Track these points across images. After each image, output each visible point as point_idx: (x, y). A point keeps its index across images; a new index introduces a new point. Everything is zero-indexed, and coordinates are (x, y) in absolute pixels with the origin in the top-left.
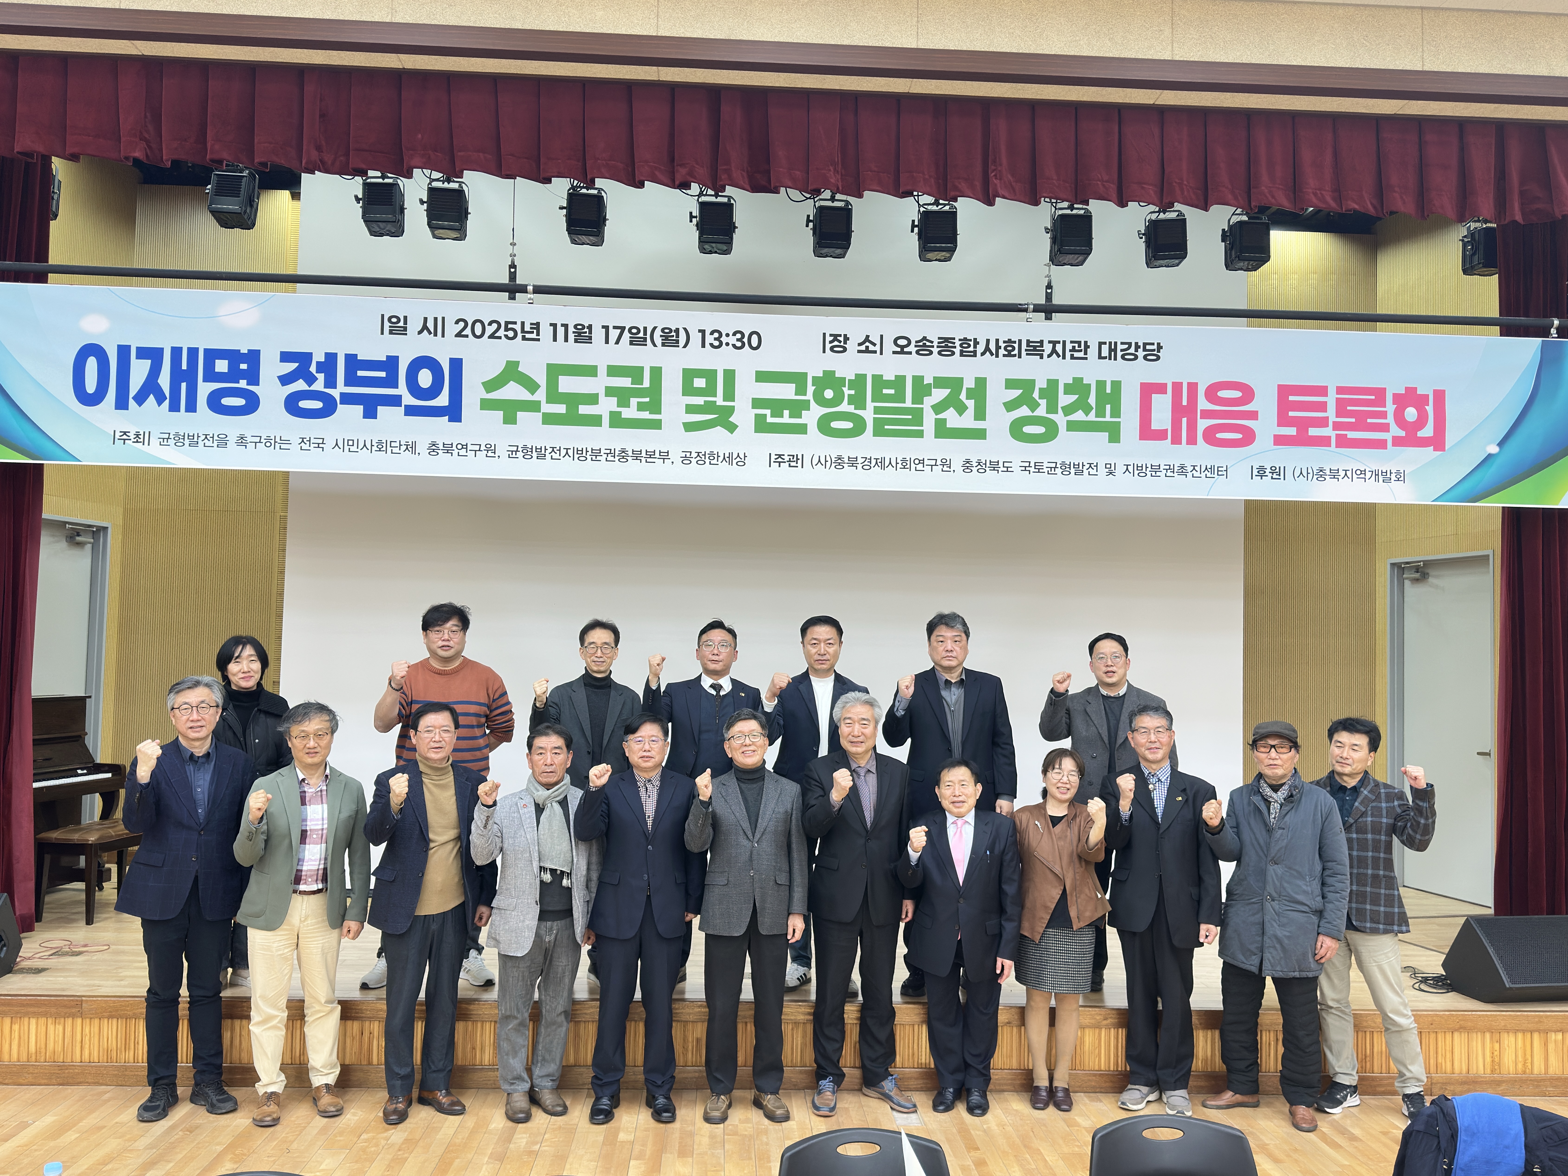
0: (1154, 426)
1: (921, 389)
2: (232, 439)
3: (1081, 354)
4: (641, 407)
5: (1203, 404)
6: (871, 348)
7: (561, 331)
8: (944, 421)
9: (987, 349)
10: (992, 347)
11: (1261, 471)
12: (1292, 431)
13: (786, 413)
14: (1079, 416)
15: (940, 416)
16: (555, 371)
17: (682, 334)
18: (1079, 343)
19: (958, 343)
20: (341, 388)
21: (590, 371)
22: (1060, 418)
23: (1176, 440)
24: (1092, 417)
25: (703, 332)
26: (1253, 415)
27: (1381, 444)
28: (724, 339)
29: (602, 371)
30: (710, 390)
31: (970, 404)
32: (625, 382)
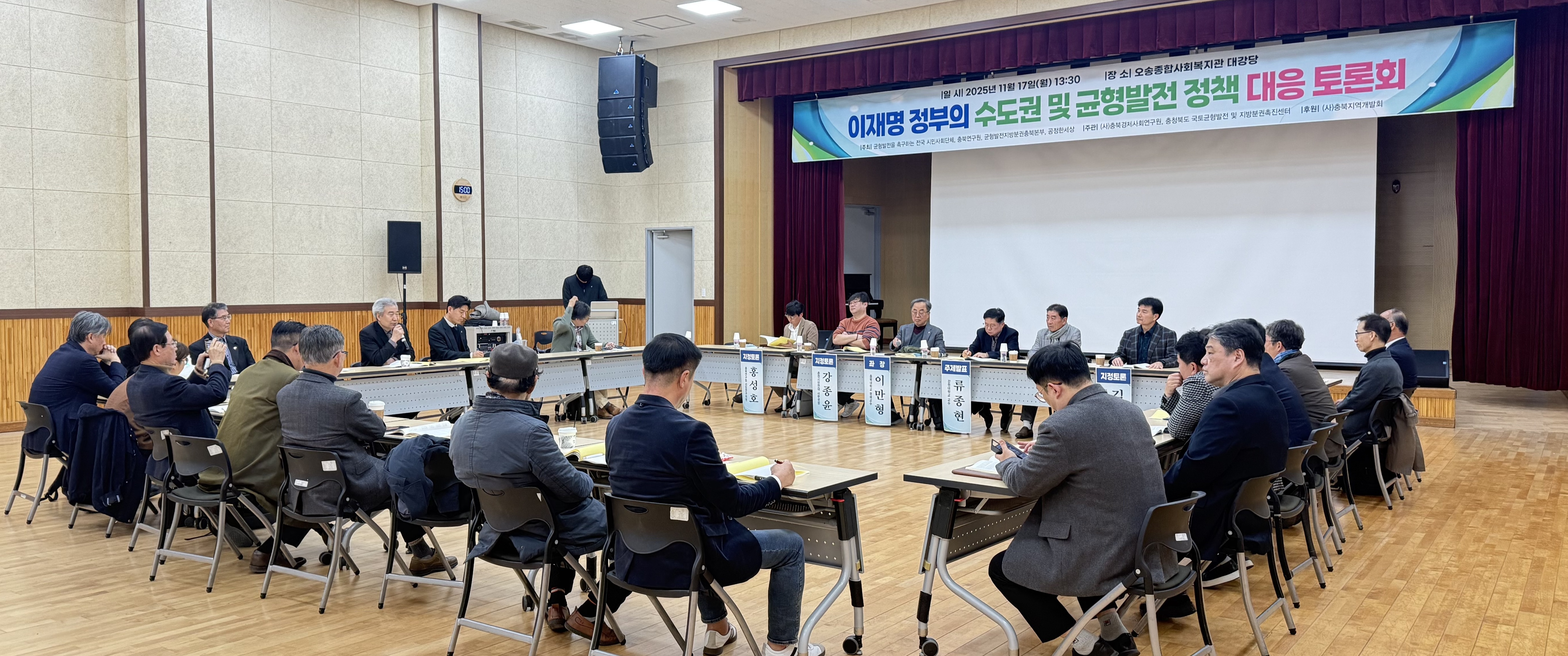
0: (1254, 94)
1: (1147, 90)
2: (896, 144)
3: (1220, 65)
4: (1033, 113)
5: (1278, 81)
6: (1126, 75)
7: (1003, 87)
8: (1158, 103)
9: (1177, 68)
10: (1179, 67)
11: (1307, 109)
12: (1322, 88)
13: (1090, 107)
14: (1219, 93)
15: (1156, 100)
16: (1001, 103)
17: (1049, 81)
18: (1219, 60)
19: (1163, 68)
20: (929, 121)
21: (1014, 101)
22: (1210, 95)
23: (1265, 99)
24: (1225, 93)
25: (1057, 79)
26: (1303, 83)
27: (1370, 89)
28: (1065, 81)
29: (1018, 101)
30: (1060, 103)
31: (1169, 94)
32: (1027, 104)
